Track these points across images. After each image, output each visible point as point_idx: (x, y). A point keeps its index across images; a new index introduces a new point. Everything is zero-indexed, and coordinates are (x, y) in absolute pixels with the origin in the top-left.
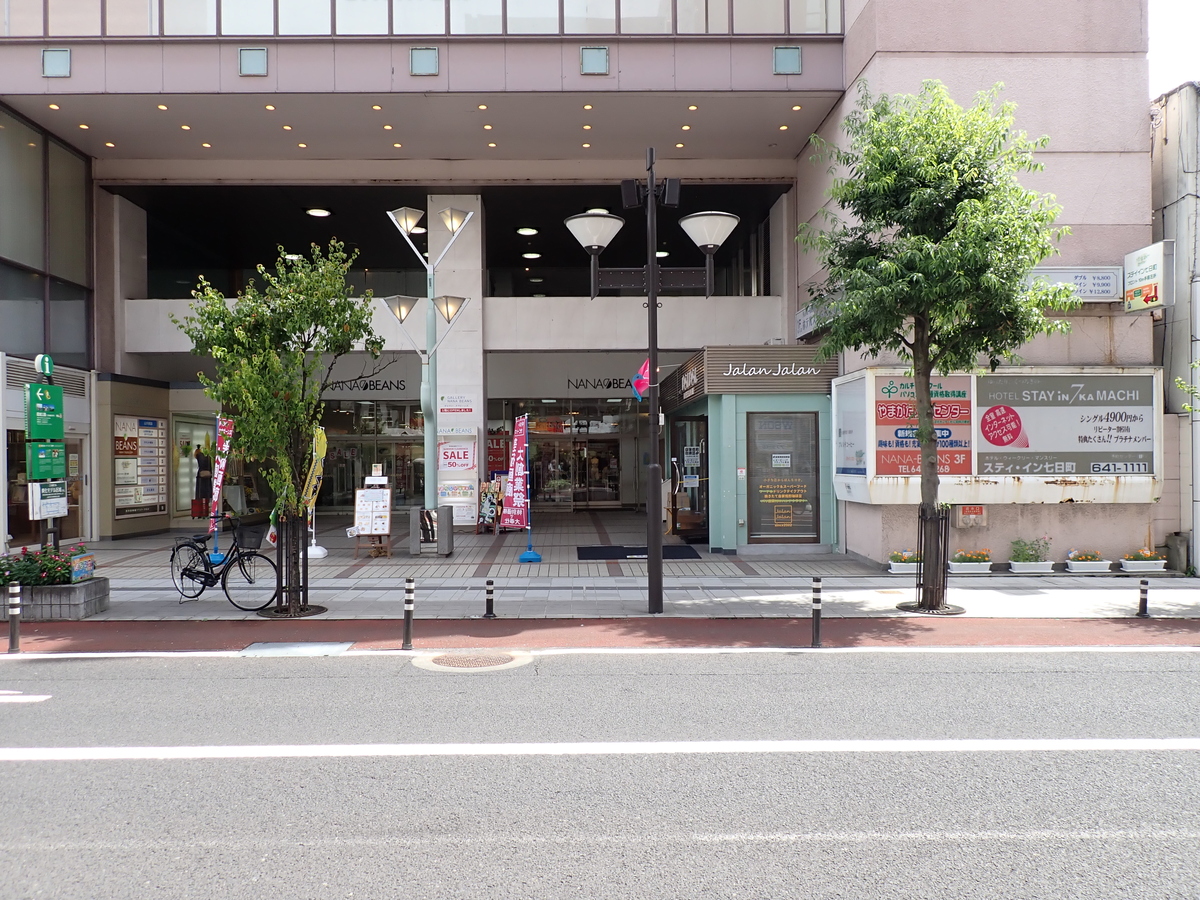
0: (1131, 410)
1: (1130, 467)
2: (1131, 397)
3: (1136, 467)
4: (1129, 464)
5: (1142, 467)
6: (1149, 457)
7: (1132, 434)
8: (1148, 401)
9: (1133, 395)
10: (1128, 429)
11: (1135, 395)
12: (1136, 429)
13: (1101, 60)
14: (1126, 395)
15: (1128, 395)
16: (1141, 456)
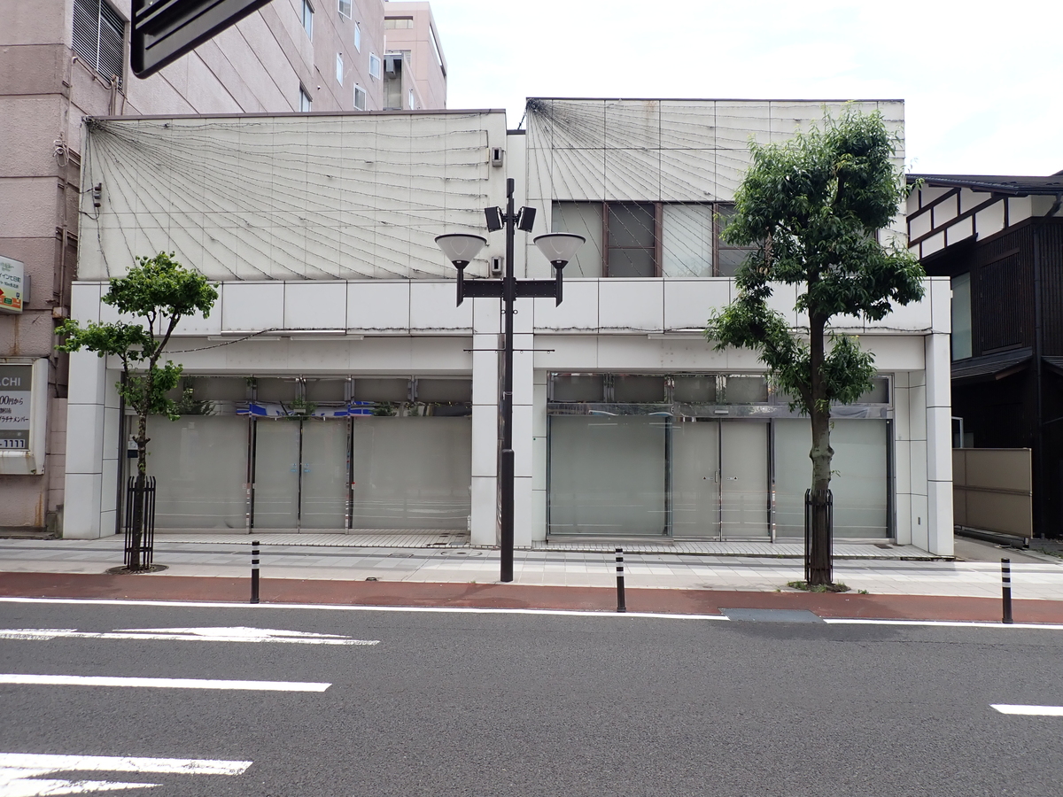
0: (12, 394)
1: (9, 443)
2: (13, 383)
3: (15, 443)
4: (8, 440)
5: (20, 443)
6: (25, 434)
7: (13, 415)
8: (26, 386)
9: (15, 382)
10: (9, 411)
11: (17, 382)
12: (16, 410)
13: (20, 100)
14: (9, 382)
15: (12, 381)
16: (19, 434)
